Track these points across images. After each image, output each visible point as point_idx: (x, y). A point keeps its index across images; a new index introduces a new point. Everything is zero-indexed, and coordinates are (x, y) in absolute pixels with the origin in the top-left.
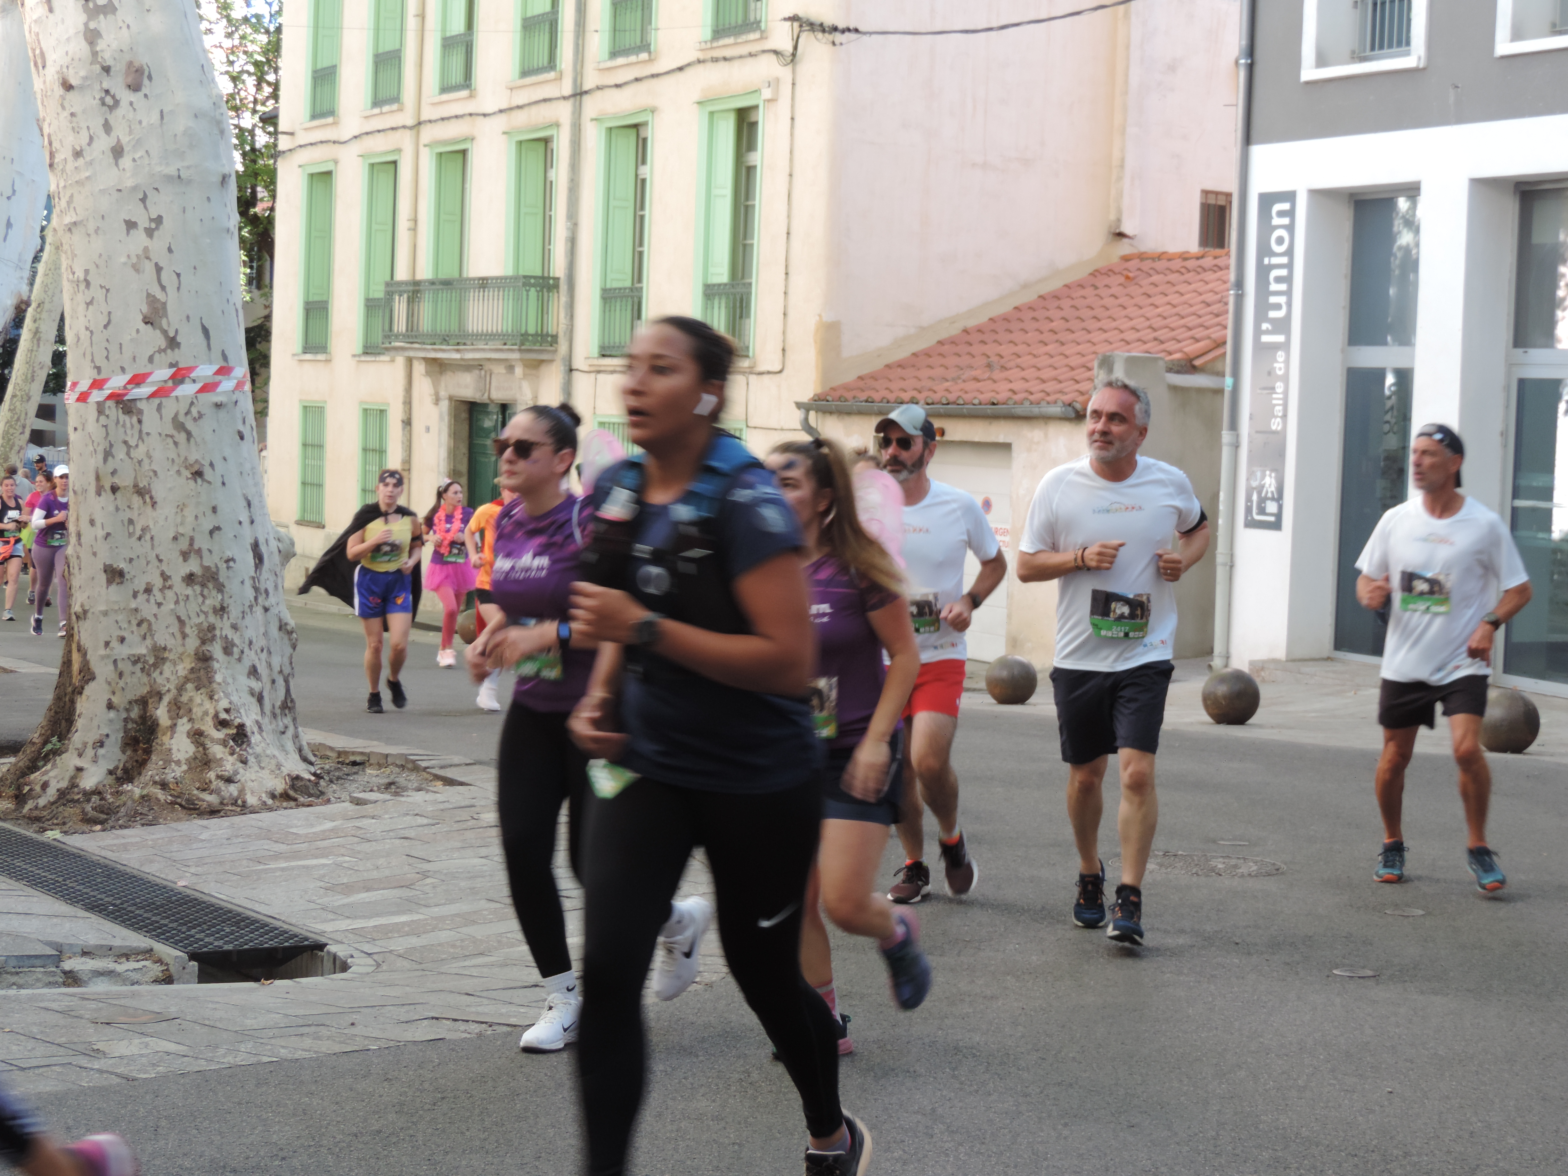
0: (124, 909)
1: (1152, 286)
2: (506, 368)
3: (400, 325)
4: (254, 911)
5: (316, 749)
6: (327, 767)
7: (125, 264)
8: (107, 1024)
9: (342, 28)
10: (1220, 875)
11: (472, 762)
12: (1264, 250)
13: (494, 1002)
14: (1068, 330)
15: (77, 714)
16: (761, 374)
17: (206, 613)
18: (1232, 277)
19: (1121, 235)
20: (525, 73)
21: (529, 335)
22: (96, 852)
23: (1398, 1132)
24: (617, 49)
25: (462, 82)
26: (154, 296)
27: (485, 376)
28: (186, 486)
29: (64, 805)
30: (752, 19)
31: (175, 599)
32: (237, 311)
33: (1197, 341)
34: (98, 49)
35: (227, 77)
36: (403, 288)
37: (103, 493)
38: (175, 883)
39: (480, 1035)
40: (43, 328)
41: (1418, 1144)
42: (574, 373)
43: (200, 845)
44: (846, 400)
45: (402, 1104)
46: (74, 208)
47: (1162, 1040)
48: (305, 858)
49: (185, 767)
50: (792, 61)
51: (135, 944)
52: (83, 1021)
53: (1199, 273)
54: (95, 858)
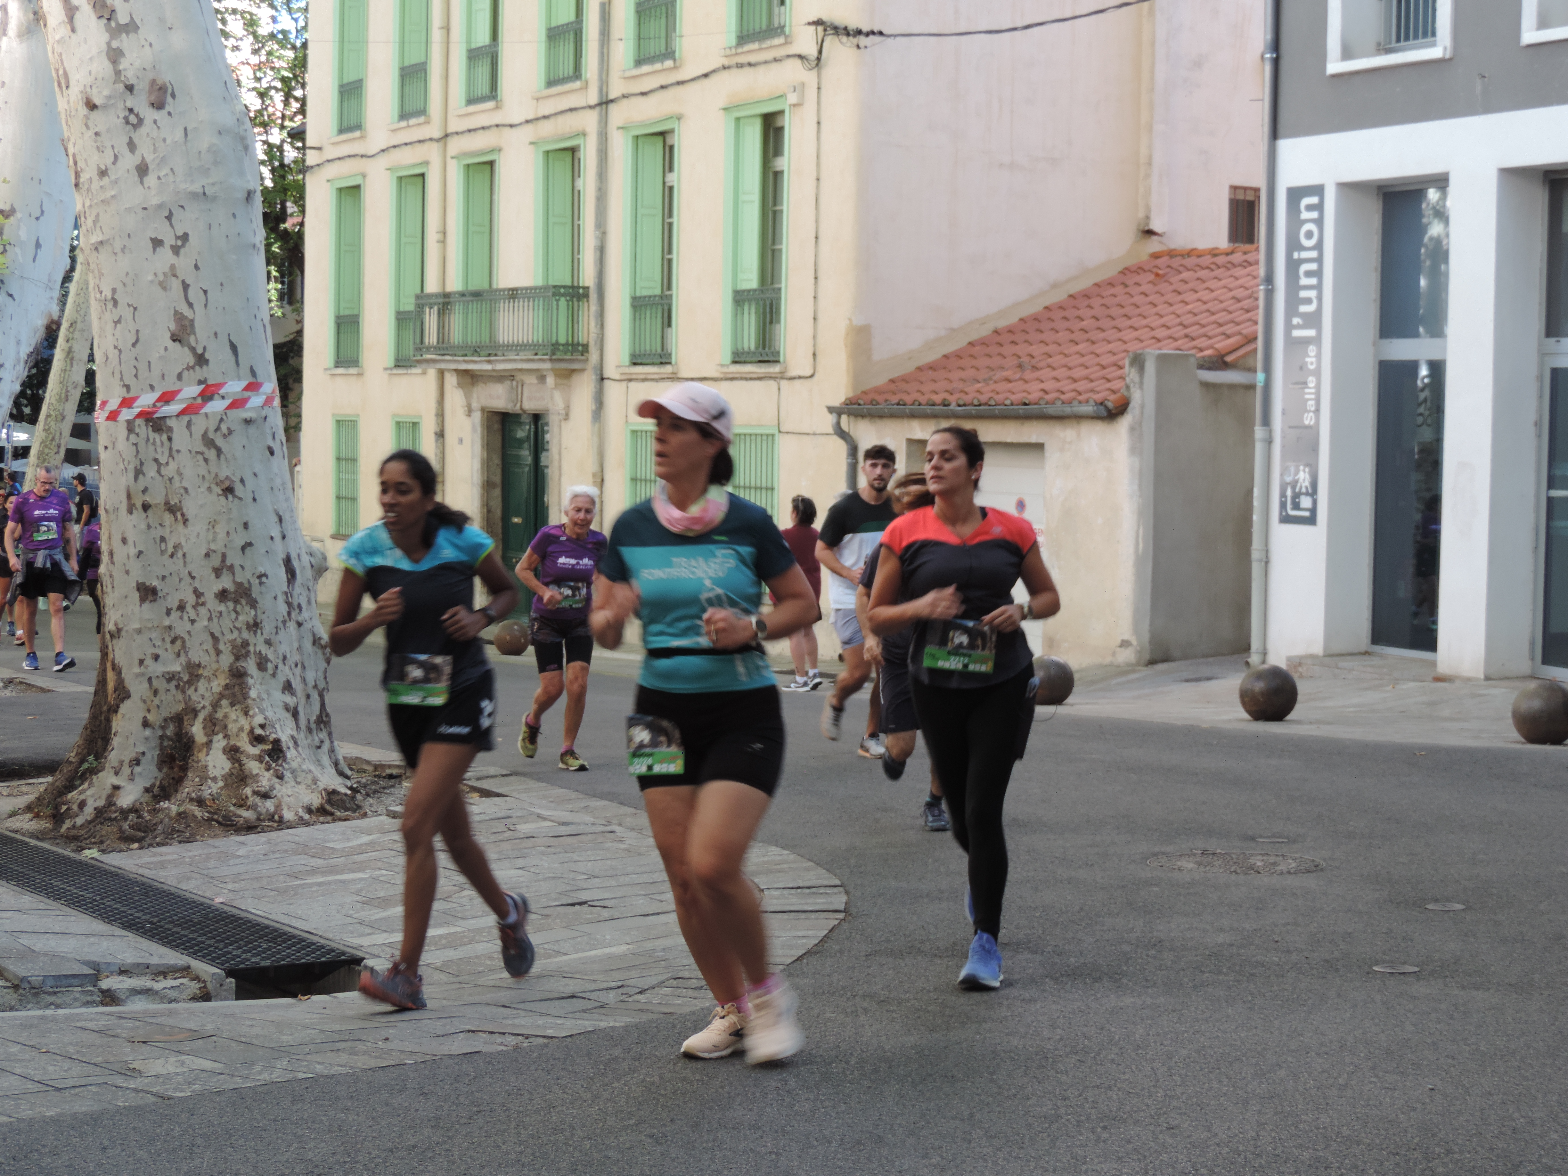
0: (162, 927)
1: (1181, 283)
2: (537, 378)
3: (431, 337)
4: (291, 927)
5: (352, 763)
6: (364, 780)
7: (152, 282)
8: (144, 1042)
9: (367, 42)
10: (1259, 873)
11: (508, 772)
12: (1293, 244)
13: (531, 1014)
14: (1099, 328)
15: (113, 732)
16: (792, 378)
17: (239, 630)
18: (1262, 272)
19: (1150, 233)
20: (550, 83)
21: (560, 345)
22: (134, 870)
23: (1440, 1130)
24: (642, 57)
25: (488, 94)
26: (181, 313)
27: (517, 387)
28: (216, 502)
29: (102, 823)
30: (776, 24)
31: (209, 615)
32: (264, 326)
33: (1228, 337)
34: (121, 67)
35: (254, 93)
36: (433, 300)
37: (134, 511)
38: (213, 900)
39: (516, 1048)
40: (76, 348)
41: (1460, 1142)
42: (606, 382)
43: (237, 861)
44: (878, 404)
45: (437, 1119)
46: (101, 227)
47: (1201, 1040)
48: (342, 872)
49: (221, 784)
50: (817, 65)
51: (172, 962)
52: (120, 1040)
53: (1229, 269)
54: (132, 876)
